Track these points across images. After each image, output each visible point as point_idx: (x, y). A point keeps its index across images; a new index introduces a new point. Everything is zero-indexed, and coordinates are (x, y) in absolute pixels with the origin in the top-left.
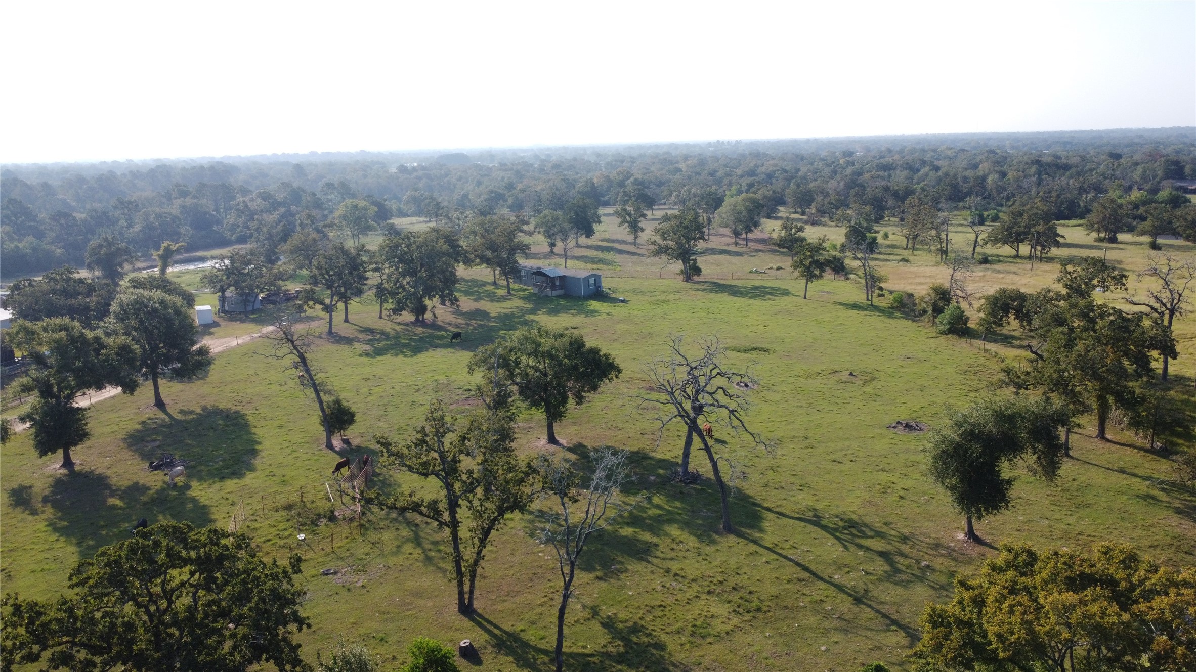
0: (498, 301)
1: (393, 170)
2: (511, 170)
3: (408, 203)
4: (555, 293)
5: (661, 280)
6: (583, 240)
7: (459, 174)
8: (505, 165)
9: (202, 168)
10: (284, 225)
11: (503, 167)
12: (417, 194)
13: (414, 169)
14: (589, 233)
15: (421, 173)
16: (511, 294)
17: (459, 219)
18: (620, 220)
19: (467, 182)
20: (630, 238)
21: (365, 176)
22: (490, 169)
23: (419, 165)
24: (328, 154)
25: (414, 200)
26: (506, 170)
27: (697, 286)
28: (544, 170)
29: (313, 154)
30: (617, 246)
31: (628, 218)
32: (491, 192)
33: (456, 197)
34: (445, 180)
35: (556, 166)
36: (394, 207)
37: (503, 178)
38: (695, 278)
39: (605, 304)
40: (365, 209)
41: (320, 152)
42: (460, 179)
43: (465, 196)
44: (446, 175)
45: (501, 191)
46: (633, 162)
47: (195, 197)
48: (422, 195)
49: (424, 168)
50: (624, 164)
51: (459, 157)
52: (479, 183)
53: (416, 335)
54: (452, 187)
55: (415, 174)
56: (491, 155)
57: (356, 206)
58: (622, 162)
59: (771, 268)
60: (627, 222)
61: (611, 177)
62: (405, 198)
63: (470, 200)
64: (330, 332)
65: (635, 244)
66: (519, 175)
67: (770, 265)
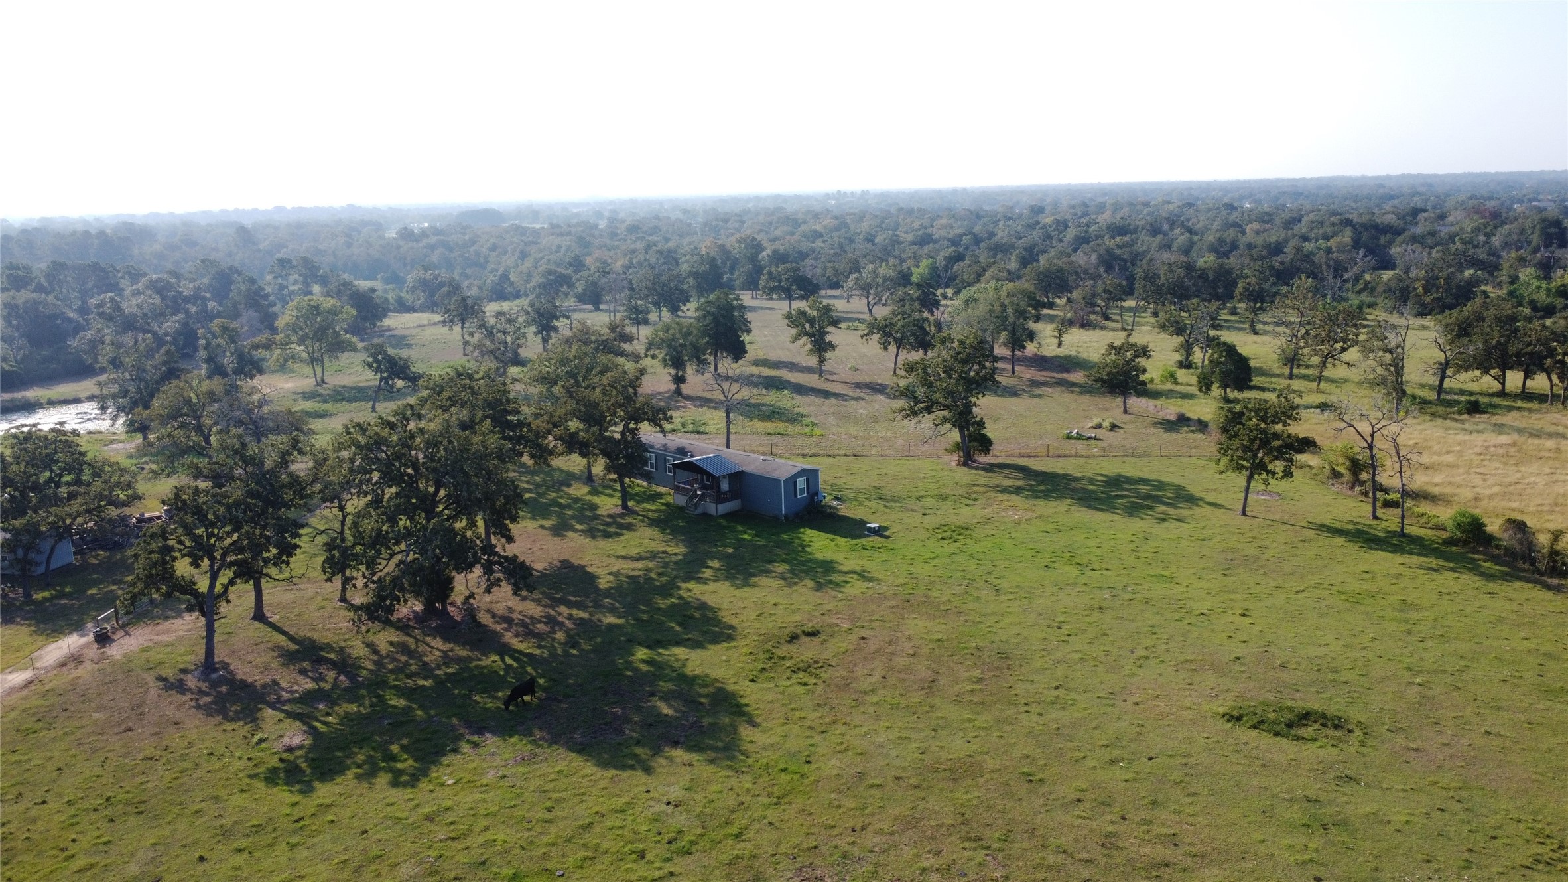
0: (607, 535)
1: (392, 234)
2: (569, 234)
3: (413, 290)
4: (724, 508)
5: (911, 462)
6: (726, 365)
7: (492, 240)
8: (558, 226)
9: (86, 234)
10: (168, 352)
11: (556, 229)
12: (428, 276)
13: (424, 233)
14: (738, 351)
15: (433, 239)
16: (633, 512)
17: (505, 333)
18: (794, 331)
19: (506, 252)
20: (813, 361)
21: (349, 245)
22: (536, 233)
23: (430, 227)
24: (301, 209)
25: (424, 285)
26: (561, 235)
27: (996, 479)
28: (617, 234)
29: (279, 209)
30: (784, 374)
31: (807, 326)
32: (549, 272)
33: (491, 279)
34: (472, 249)
35: (634, 228)
36: (391, 297)
37: (559, 247)
38: (983, 459)
39: (841, 541)
40: (334, 312)
41: (289, 207)
42: (494, 248)
43: (505, 277)
44: (473, 242)
45: (564, 271)
46: (743, 222)
47: (40, 289)
48: (436, 278)
49: (438, 232)
50: (729, 225)
51: (489, 215)
52: (524, 255)
53: (426, 670)
54: (482, 261)
55: (425, 241)
56: (534, 213)
57: (317, 307)
58: (726, 221)
59: (1099, 426)
60: (807, 334)
61: (728, 246)
62: (410, 279)
63: (512, 284)
64: (209, 665)
65: (821, 373)
66: (583, 242)
67: (1096, 421)
